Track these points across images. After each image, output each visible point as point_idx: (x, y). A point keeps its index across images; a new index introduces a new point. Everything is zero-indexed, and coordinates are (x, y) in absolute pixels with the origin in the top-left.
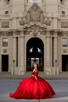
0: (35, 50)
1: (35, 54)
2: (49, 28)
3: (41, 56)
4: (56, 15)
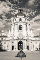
0: (21, 45)
2: (24, 39)
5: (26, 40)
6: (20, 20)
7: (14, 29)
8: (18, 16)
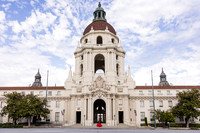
1: (101, 111)
2: (109, 92)
3: (104, 112)
4: (115, 83)
5: (114, 97)
6: (100, 40)
7: (82, 66)
8: (92, 31)
